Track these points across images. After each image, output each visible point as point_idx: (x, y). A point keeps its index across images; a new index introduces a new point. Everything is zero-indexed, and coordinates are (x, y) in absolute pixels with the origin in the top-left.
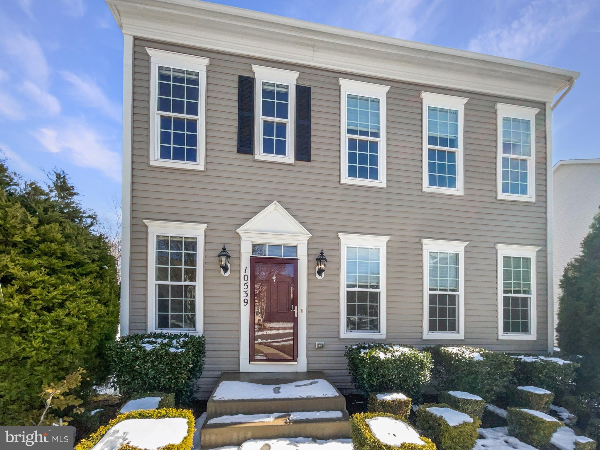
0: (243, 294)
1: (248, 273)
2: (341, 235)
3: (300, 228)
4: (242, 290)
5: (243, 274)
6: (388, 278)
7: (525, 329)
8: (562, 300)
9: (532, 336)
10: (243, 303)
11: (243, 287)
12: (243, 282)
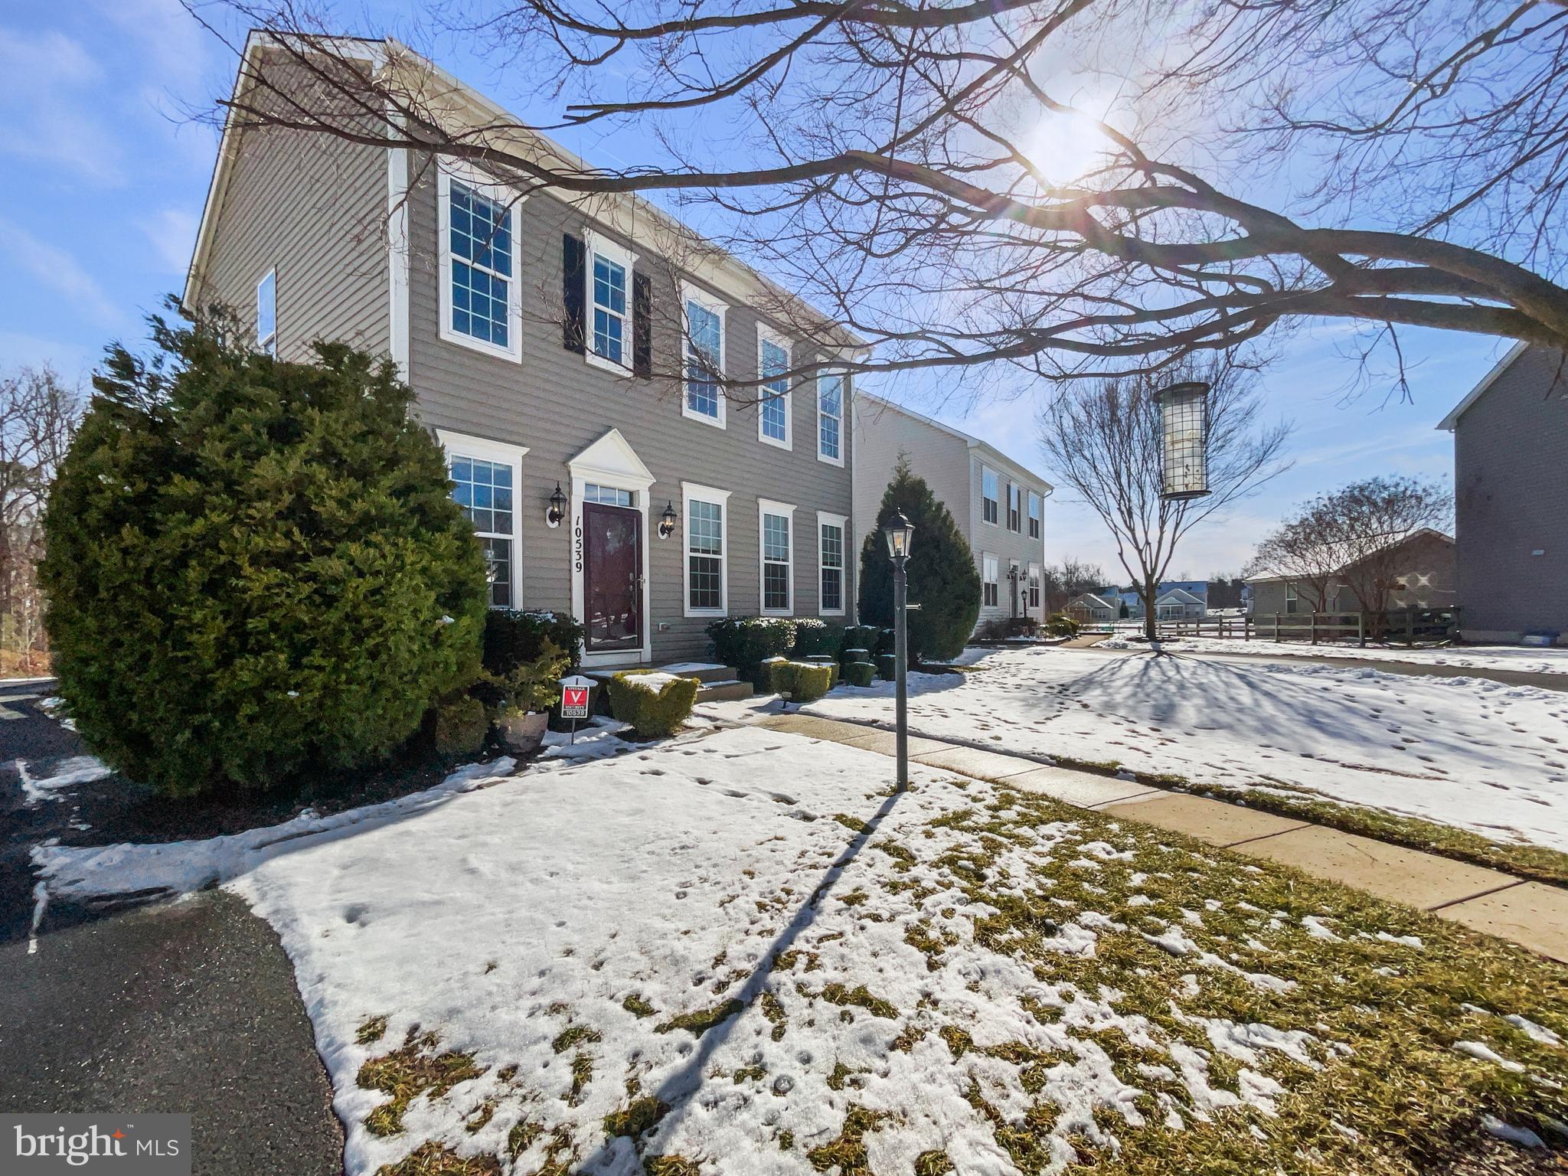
0: (575, 556)
1: (581, 526)
2: (685, 485)
3: (643, 470)
4: (574, 549)
5: (574, 527)
6: (728, 542)
7: (837, 606)
8: (863, 572)
9: (841, 612)
10: (574, 569)
11: (575, 546)
12: (574, 538)
